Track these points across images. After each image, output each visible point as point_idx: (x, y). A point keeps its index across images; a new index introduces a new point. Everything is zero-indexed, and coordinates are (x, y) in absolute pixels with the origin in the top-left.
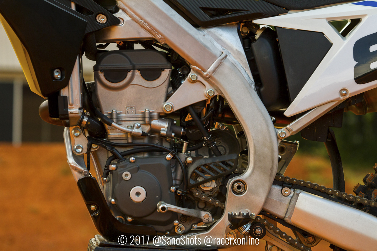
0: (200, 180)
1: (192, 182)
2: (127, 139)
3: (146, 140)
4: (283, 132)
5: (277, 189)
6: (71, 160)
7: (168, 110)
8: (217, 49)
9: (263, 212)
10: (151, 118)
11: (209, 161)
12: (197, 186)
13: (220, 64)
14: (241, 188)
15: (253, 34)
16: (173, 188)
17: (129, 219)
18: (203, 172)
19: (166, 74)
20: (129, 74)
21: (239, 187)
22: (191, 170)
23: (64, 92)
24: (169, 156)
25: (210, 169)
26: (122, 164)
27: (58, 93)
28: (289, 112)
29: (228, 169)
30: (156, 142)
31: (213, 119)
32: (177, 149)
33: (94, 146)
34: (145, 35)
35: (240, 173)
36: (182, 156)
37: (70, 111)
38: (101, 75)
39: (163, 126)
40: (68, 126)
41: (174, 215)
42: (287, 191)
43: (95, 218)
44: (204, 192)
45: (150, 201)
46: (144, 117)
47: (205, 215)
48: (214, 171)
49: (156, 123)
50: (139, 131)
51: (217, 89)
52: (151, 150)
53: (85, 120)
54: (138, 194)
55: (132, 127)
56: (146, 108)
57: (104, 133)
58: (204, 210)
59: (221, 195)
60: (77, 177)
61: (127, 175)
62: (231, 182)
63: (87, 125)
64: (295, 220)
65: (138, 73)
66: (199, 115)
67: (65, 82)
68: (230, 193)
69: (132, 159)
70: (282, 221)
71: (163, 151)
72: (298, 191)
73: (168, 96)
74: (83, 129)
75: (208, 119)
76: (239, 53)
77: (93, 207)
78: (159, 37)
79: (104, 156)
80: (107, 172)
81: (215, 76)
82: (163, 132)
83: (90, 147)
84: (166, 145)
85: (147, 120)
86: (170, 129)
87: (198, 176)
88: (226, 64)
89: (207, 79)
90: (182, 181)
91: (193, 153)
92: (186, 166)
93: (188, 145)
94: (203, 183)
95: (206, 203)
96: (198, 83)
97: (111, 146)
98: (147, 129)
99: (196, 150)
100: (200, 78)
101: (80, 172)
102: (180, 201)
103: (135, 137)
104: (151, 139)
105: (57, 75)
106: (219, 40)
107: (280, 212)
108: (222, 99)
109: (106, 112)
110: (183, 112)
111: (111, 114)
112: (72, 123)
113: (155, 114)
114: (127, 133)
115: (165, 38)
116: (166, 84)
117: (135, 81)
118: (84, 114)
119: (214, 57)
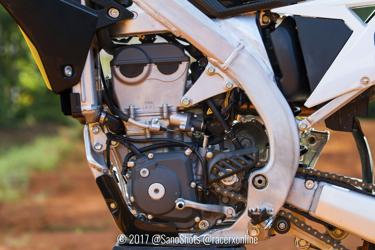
0: (221, 174)
1: (212, 177)
2: (145, 134)
3: (165, 135)
4: (304, 122)
5: (300, 182)
6: (90, 158)
7: (186, 104)
8: (234, 39)
9: (286, 205)
10: (169, 112)
11: (229, 156)
12: (218, 180)
13: (237, 56)
14: (262, 183)
15: (273, 23)
16: (193, 184)
17: (150, 217)
18: (224, 167)
19: (184, 67)
20: (146, 69)
21: (260, 182)
22: (211, 164)
23: (76, 89)
24: (188, 152)
25: (231, 163)
26: (140, 160)
27: (70, 90)
28: (309, 103)
29: (249, 163)
30: (177, 138)
31: (235, 110)
32: (197, 143)
33: (113, 143)
34: (159, 28)
35: (262, 167)
36: (203, 150)
37: (83, 108)
38: (117, 70)
39: (182, 121)
40: (84, 122)
41: (197, 212)
42: (310, 184)
43: (115, 215)
44: (226, 186)
45: (169, 197)
46: (162, 112)
47: (229, 211)
48: (235, 166)
49: (175, 118)
50: (157, 127)
51: (236, 81)
52: (171, 145)
53: (103, 116)
54: (157, 191)
55: (150, 123)
56: (162, 102)
57: (122, 130)
58: (228, 205)
59: (244, 191)
60: (97, 174)
61: (144, 172)
62: (252, 175)
63: (105, 123)
64: (318, 213)
65: (154, 67)
66: (219, 108)
67: (77, 79)
68: (251, 189)
69: (150, 155)
70: (306, 214)
71: (183, 146)
72: (322, 184)
73: (186, 90)
74: (102, 126)
75: (229, 111)
76: (257, 43)
77: (113, 206)
78: (173, 30)
79: (124, 152)
80: (125, 169)
81: (232, 68)
82: (183, 127)
83: (109, 143)
84: (187, 140)
85: (165, 115)
86: (190, 123)
87: (218, 171)
88: (244, 55)
89: (225, 71)
90: (203, 176)
91: (217, 147)
92: (206, 161)
93: (209, 140)
94: (224, 177)
95: (229, 198)
96: (216, 76)
97: (129, 142)
98: (166, 124)
100: (218, 70)
101: (99, 170)
102: (202, 198)
103: (152, 133)
104: (171, 134)
105: (68, 72)
106: (236, 30)
107: (304, 206)
108: (242, 91)
109: (123, 107)
110: (204, 105)
111: (129, 110)
112: (88, 120)
113: (174, 109)
114: (145, 129)
115: (180, 31)
116: (184, 77)
117: (152, 75)
118: (101, 110)
119: (231, 48)
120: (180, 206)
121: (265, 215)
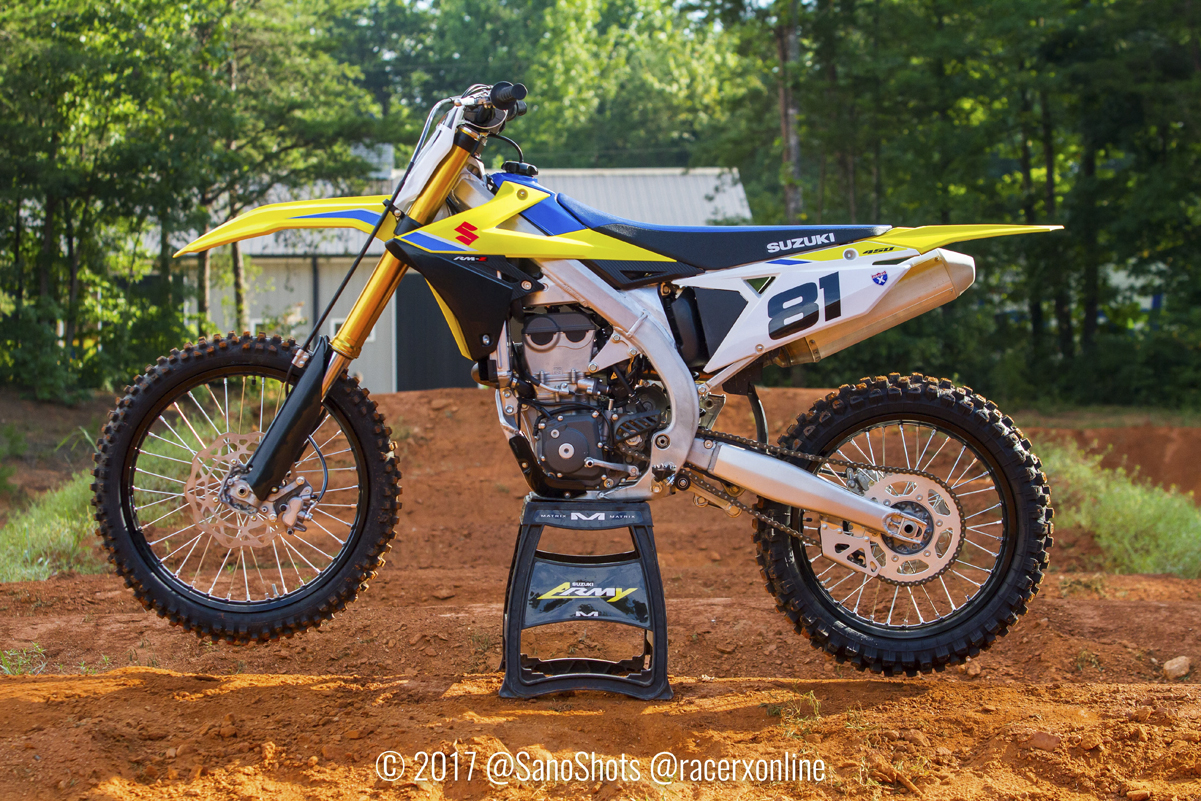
0: (626, 435)
1: (618, 438)
2: (555, 398)
3: (573, 399)
4: (703, 386)
5: (699, 442)
6: (502, 420)
7: (593, 370)
8: (638, 309)
9: (686, 464)
10: (577, 378)
11: (633, 418)
12: (623, 441)
13: (641, 325)
14: (665, 443)
15: (674, 294)
16: (600, 444)
17: (559, 475)
18: (629, 428)
19: (590, 335)
20: (555, 336)
21: (663, 442)
22: (617, 426)
23: (493, 356)
24: (595, 414)
25: (635, 425)
26: (550, 422)
27: (488, 357)
28: (708, 369)
29: (652, 424)
30: (584, 401)
31: (637, 376)
32: (603, 406)
33: (524, 406)
34: (568, 299)
35: (664, 428)
36: (609, 412)
37: (499, 374)
38: (529, 338)
39: (589, 385)
40: (498, 387)
41: (603, 470)
42: (709, 443)
43: (527, 475)
44: (630, 447)
45: (579, 456)
46: (570, 377)
47: (633, 469)
48: (639, 427)
49: (582, 382)
50: (566, 391)
51: (639, 348)
52: (579, 408)
53: (515, 381)
54: (566, 451)
55: (560, 387)
56: (571, 368)
57: (533, 394)
58: (631, 464)
59: (646, 450)
60: (509, 436)
61: (555, 433)
62: (655, 436)
63: (517, 387)
64: (717, 471)
65: (563, 335)
66: (623, 373)
67: (493, 347)
68: (654, 447)
69: (560, 418)
70: (705, 472)
71: (590, 409)
72: (720, 443)
73: (593, 356)
74: (513, 390)
75: (633, 376)
76: (659, 313)
77: (524, 465)
78: (581, 301)
79: (535, 414)
80: (536, 431)
81: (637, 336)
82: (590, 391)
83: (520, 407)
84: (593, 403)
85: (573, 380)
86: (596, 388)
87: (624, 432)
88: (647, 324)
89: (629, 339)
90: (608, 437)
91: (621, 410)
92: (612, 423)
93: (614, 403)
94: (628, 438)
95: (633, 457)
96: (621, 344)
97: (539, 405)
98: (573, 388)
99: (624, 406)
100: (622, 338)
101: (511, 431)
102: (607, 456)
103: (562, 396)
104: (578, 397)
105: (486, 341)
106: (639, 301)
107: (703, 464)
108: (645, 357)
109: (534, 374)
110: (608, 371)
111: (539, 375)
112: (502, 384)
113: (581, 374)
114: (554, 393)
115: (587, 301)
116: (591, 344)
117: (561, 343)
118: (513, 376)
119: (635, 318)
120: (590, 464)
121: (668, 472)
